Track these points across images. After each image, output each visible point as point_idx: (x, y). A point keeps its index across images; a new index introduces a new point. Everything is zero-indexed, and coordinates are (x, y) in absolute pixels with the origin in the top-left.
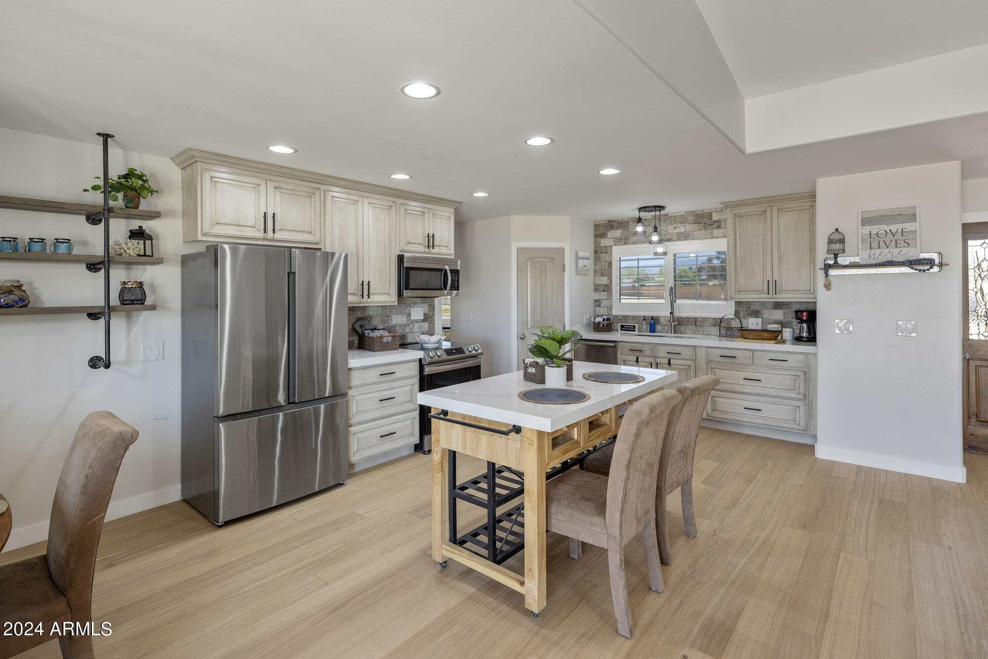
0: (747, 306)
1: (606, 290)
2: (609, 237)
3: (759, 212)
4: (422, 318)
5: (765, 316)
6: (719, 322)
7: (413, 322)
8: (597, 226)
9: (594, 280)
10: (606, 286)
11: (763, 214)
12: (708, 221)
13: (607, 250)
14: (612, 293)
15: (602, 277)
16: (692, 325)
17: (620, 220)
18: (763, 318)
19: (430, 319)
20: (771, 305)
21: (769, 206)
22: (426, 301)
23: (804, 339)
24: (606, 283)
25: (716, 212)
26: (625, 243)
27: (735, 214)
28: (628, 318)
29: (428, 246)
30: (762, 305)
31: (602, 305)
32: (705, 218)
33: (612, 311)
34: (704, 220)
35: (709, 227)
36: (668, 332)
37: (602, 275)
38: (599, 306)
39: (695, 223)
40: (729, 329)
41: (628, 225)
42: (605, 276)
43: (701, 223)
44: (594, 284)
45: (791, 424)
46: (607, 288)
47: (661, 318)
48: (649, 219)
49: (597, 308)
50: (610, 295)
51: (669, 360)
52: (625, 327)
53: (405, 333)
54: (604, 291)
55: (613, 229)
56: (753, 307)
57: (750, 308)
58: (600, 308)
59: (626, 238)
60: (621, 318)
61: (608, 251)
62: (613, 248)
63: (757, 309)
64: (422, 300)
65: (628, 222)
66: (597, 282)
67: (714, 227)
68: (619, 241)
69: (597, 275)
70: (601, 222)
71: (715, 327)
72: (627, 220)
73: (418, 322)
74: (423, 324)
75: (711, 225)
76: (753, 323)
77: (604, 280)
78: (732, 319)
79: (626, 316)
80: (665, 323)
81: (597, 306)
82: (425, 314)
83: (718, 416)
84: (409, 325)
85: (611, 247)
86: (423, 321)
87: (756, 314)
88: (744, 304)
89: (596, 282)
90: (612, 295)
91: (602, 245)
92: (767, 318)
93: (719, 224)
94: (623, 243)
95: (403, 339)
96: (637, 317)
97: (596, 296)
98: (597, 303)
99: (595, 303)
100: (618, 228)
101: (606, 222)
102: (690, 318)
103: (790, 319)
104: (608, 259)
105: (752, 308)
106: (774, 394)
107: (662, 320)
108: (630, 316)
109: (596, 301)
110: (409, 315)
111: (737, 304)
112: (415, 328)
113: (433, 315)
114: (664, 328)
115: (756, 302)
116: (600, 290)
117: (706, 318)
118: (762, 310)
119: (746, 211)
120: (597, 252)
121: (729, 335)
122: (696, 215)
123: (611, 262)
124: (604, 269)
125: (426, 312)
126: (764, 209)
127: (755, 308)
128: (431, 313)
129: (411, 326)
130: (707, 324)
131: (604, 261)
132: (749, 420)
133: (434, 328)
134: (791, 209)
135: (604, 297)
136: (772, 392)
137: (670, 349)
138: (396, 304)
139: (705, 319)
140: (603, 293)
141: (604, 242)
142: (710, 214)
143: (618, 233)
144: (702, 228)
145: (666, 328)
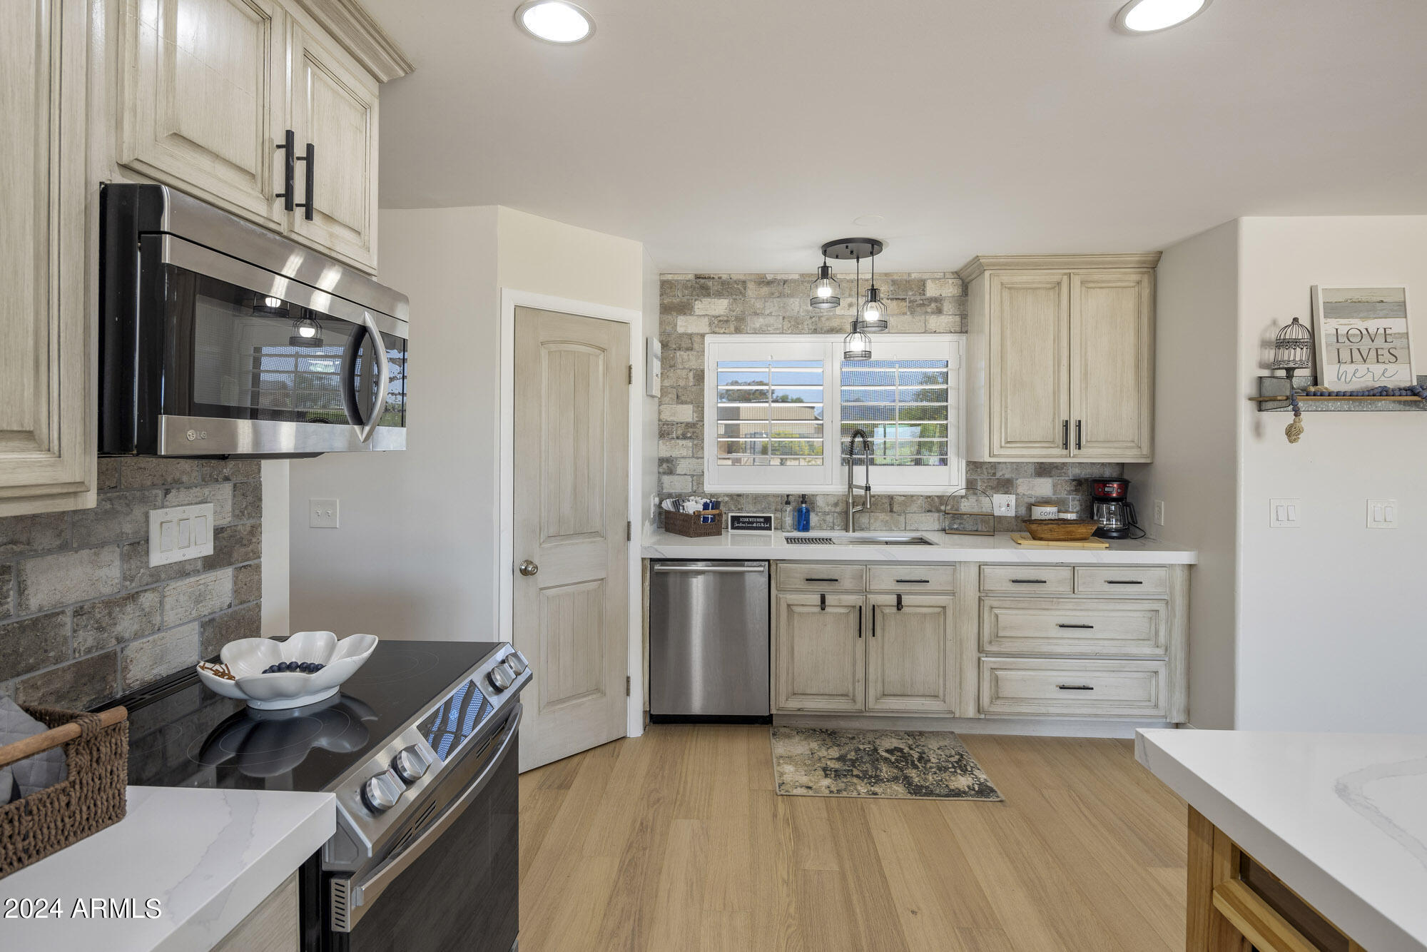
0: (990, 471)
1: (689, 435)
2: (697, 312)
3: (1048, 283)
4: (208, 549)
5: (1021, 490)
6: (937, 504)
7: (161, 577)
8: (666, 286)
9: (660, 413)
10: (689, 425)
11: (1054, 288)
12: (918, 298)
13: (692, 343)
14: (703, 442)
15: (680, 406)
16: (883, 511)
17: (724, 277)
18: (1017, 494)
19: (243, 550)
20: (1031, 470)
21: (1065, 274)
22: (226, 471)
23: (1115, 534)
24: (690, 420)
25: (934, 279)
26: (738, 331)
27: (1002, 284)
28: (743, 500)
29: (288, 194)
30: (1016, 469)
31: (679, 471)
32: (911, 289)
33: (703, 484)
34: (911, 293)
35: (918, 309)
36: (832, 529)
37: (679, 400)
38: (670, 472)
39: (892, 299)
40: (957, 516)
41: (745, 289)
42: (686, 403)
43: (903, 299)
44: (660, 420)
45: (1140, 707)
46: (693, 432)
47: (818, 498)
48: (794, 281)
49: (666, 479)
50: (699, 447)
51: (899, 598)
52: (741, 520)
53: (112, 645)
54: (684, 437)
55: (708, 295)
56: (1001, 473)
57: (994, 474)
58: (675, 478)
59: (740, 319)
60: (726, 499)
61: (696, 346)
62: (708, 339)
63: (1007, 476)
64: (208, 467)
65: (744, 282)
66: (666, 416)
67: (929, 310)
68: (720, 324)
69: (666, 399)
70: (676, 277)
71: (929, 514)
72: (742, 278)
73: (188, 575)
74: (210, 577)
75: (923, 305)
76: (1003, 505)
77: (685, 413)
78: (962, 497)
79: (739, 495)
80: (827, 509)
81: (664, 473)
82: (218, 532)
83: (1007, 709)
84: (133, 597)
85: (703, 336)
86: (210, 564)
87: (1005, 485)
88: (984, 467)
89: (664, 417)
90: (703, 448)
91: (680, 330)
92: (1024, 495)
93: (939, 305)
94: (732, 329)
95: (104, 679)
96: (766, 496)
97: (665, 450)
98: (667, 465)
99: (660, 465)
100: (719, 295)
101: (691, 277)
102: (879, 496)
103: (1063, 495)
104: (693, 364)
105: (999, 475)
106: (1114, 651)
107: (820, 502)
108: (747, 496)
109: (662, 461)
110: (139, 545)
111: (972, 467)
112: (169, 602)
113: (255, 530)
114: (824, 520)
115: (1006, 463)
116: (674, 436)
117: (912, 496)
118: (1017, 479)
119: (1024, 278)
120: (667, 345)
121: (957, 529)
122: (894, 282)
123: (703, 371)
124: (685, 388)
125: (227, 519)
126: (1056, 278)
127: (1003, 475)
128: (245, 525)
129: (148, 599)
130: (914, 508)
131: (684, 368)
132: (1065, 711)
133: (259, 589)
134: (1103, 285)
135: (684, 452)
136: (1110, 648)
137: (905, 573)
138: (90, 500)
139: (910, 498)
140: (681, 442)
141: (684, 324)
142: (922, 284)
143: (720, 306)
144: (906, 310)
145: (829, 518)
